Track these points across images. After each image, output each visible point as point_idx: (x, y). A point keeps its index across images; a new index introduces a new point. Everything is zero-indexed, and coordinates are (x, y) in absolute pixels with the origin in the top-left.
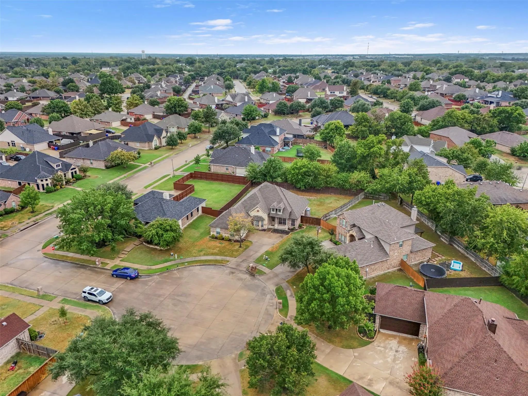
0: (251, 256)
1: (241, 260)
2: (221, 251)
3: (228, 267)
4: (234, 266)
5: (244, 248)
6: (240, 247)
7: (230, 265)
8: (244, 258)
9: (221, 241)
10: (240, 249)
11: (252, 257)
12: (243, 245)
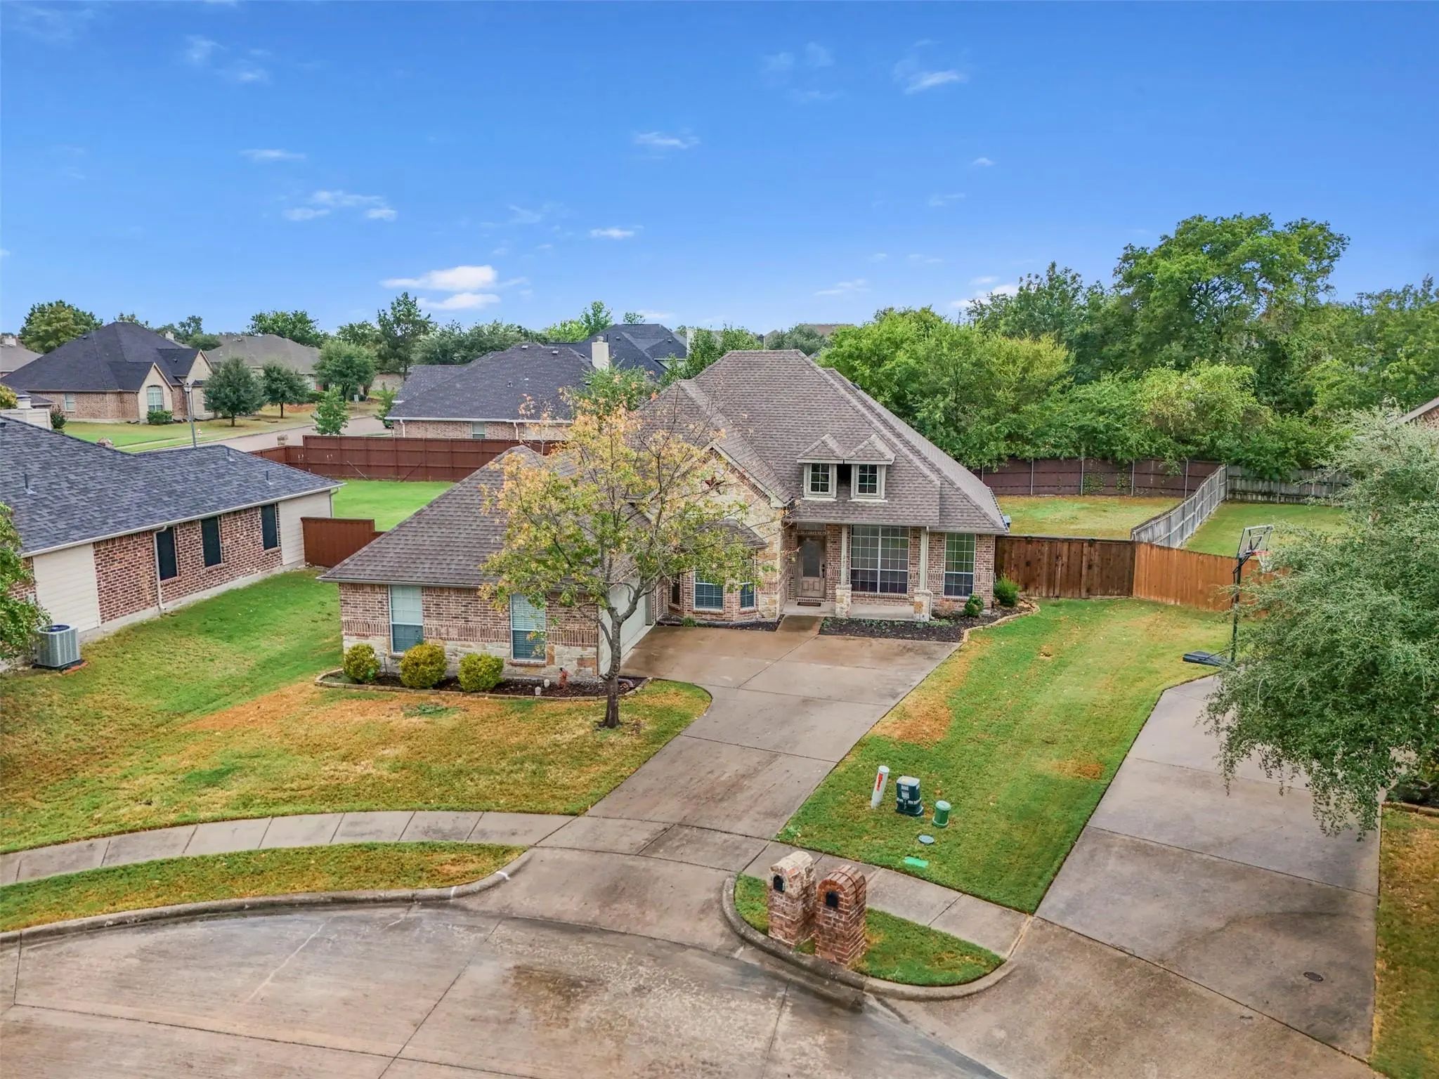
0: (734, 788)
1: (641, 836)
2: (423, 772)
3: (506, 916)
4: (569, 906)
5: (648, 727)
6: (611, 722)
7: (520, 897)
8: (669, 810)
9: (433, 697)
10: (613, 737)
11: (742, 798)
12: (632, 709)
